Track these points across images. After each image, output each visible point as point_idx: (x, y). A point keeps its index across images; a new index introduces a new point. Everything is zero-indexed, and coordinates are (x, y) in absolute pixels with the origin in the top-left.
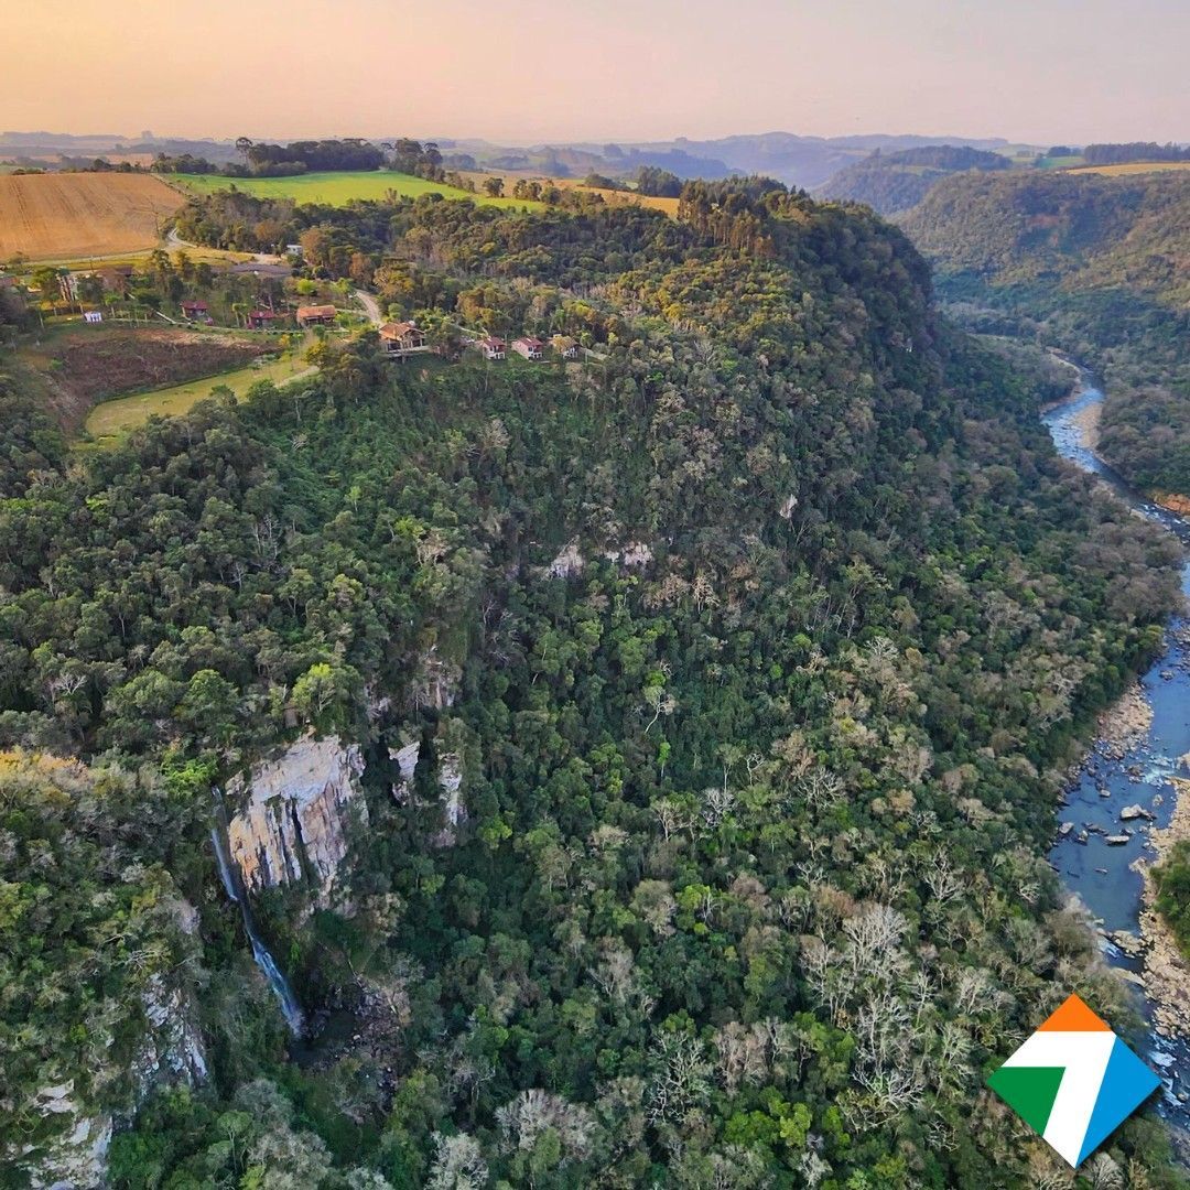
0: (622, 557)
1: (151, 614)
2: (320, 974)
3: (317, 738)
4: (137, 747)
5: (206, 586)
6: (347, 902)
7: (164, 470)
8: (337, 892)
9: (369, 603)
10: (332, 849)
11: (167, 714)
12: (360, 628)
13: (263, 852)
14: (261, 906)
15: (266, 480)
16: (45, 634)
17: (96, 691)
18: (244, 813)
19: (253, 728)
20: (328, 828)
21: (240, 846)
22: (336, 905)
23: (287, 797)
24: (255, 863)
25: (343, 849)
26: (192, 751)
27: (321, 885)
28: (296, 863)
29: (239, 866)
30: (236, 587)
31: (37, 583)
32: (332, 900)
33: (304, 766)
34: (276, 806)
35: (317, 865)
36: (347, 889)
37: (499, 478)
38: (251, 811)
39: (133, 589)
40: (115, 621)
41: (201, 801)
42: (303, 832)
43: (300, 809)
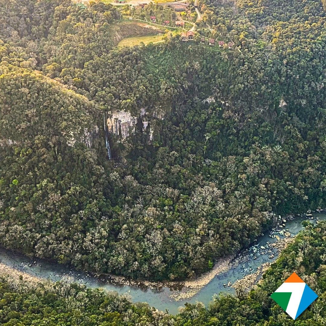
0: (225, 103)
1: (109, 83)
3: (125, 111)
4: (97, 101)
5: (120, 81)
6: (126, 144)
7: (123, 57)
9: (145, 93)
10: (126, 133)
11: (103, 98)
12: (141, 96)
14: (110, 136)
15: (141, 64)
16: (94, 81)
17: (96, 91)
18: (110, 118)
19: (114, 105)
20: (126, 129)
21: (109, 123)
22: (124, 144)
23: (119, 119)
24: (111, 128)
25: (128, 135)
26: (104, 104)
27: (123, 139)
28: (118, 132)
29: (108, 127)
30: (125, 82)
31: (96, 72)
32: (124, 142)
34: (117, 120)
35: (122, 135)
36: (127, 142)
37: (197, 75)
38: (112, 119)
39: (108, 78)
40: (104, 82)
41: (102, 111)
42: (121, 127)
43: (121, 123)
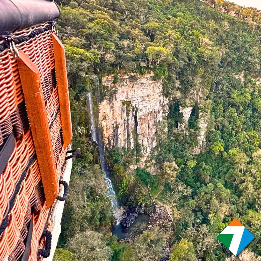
2: (135, 197)
6: (152, 167)
8: (149, 161)
10: (150, 141)
13: (117, 127)
14: (111, 155)
18: (110, 101)
20: (150, 131)
21: (105, 118)
22: (147, 167)
24: (111, 132)
25: (154, 144)
27: (142, 156)
28: (132, 141)
32: (146, 165)
33: (145, 92)
34: (128, 106)
35: (142, 147)
36: (154, 161)
38: (114, 102)
42: (138, 127)
43: (139, 115)
